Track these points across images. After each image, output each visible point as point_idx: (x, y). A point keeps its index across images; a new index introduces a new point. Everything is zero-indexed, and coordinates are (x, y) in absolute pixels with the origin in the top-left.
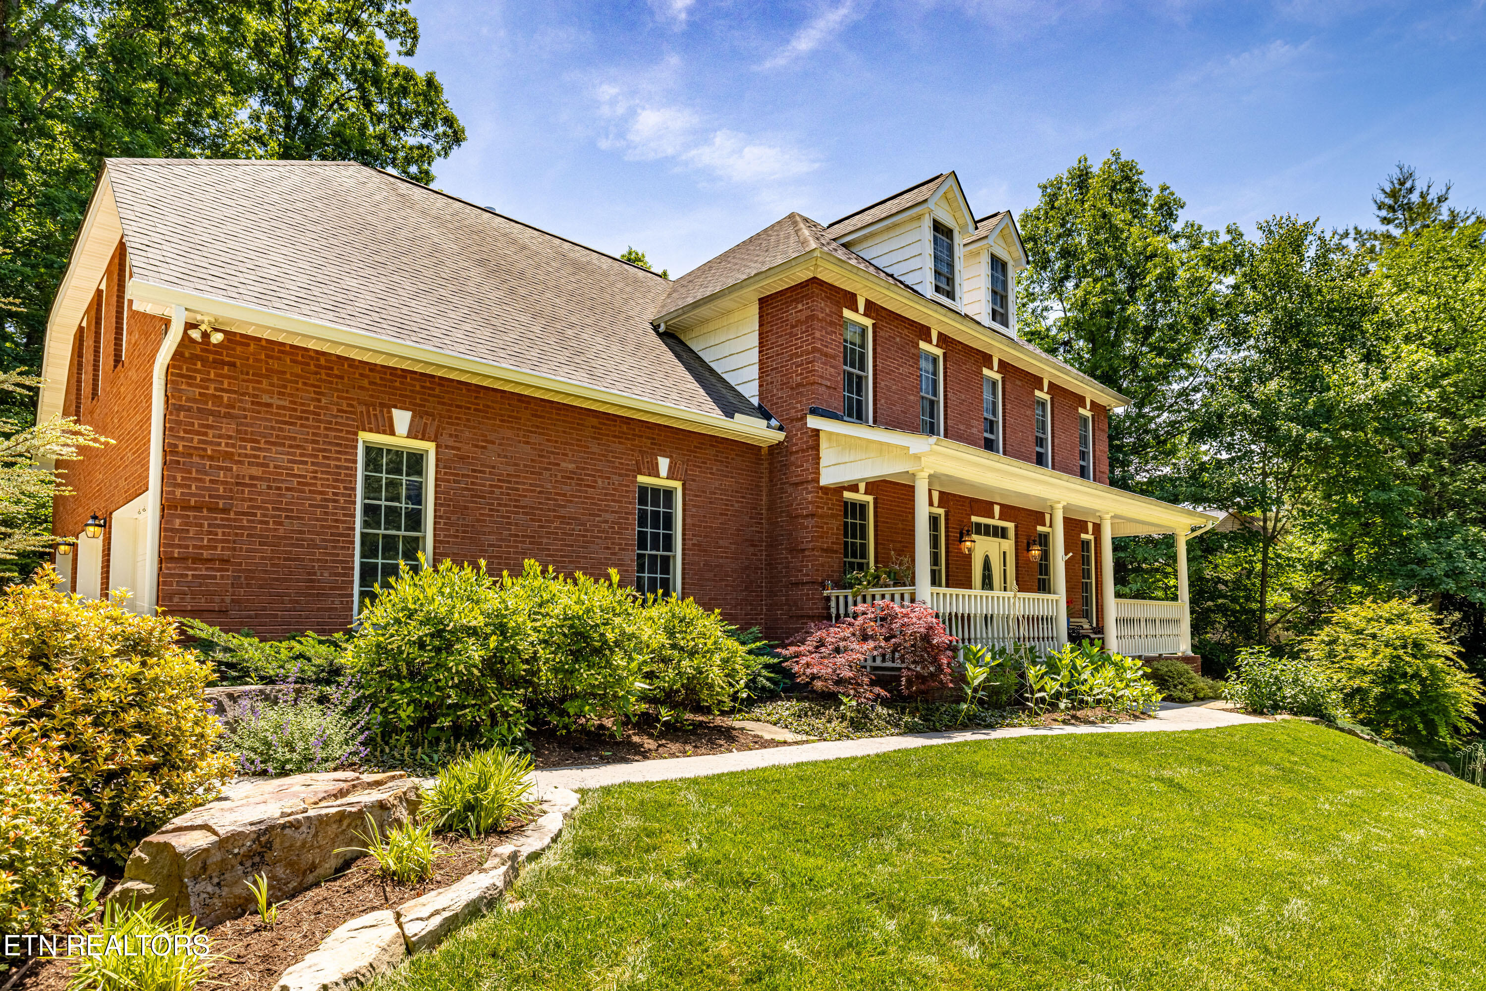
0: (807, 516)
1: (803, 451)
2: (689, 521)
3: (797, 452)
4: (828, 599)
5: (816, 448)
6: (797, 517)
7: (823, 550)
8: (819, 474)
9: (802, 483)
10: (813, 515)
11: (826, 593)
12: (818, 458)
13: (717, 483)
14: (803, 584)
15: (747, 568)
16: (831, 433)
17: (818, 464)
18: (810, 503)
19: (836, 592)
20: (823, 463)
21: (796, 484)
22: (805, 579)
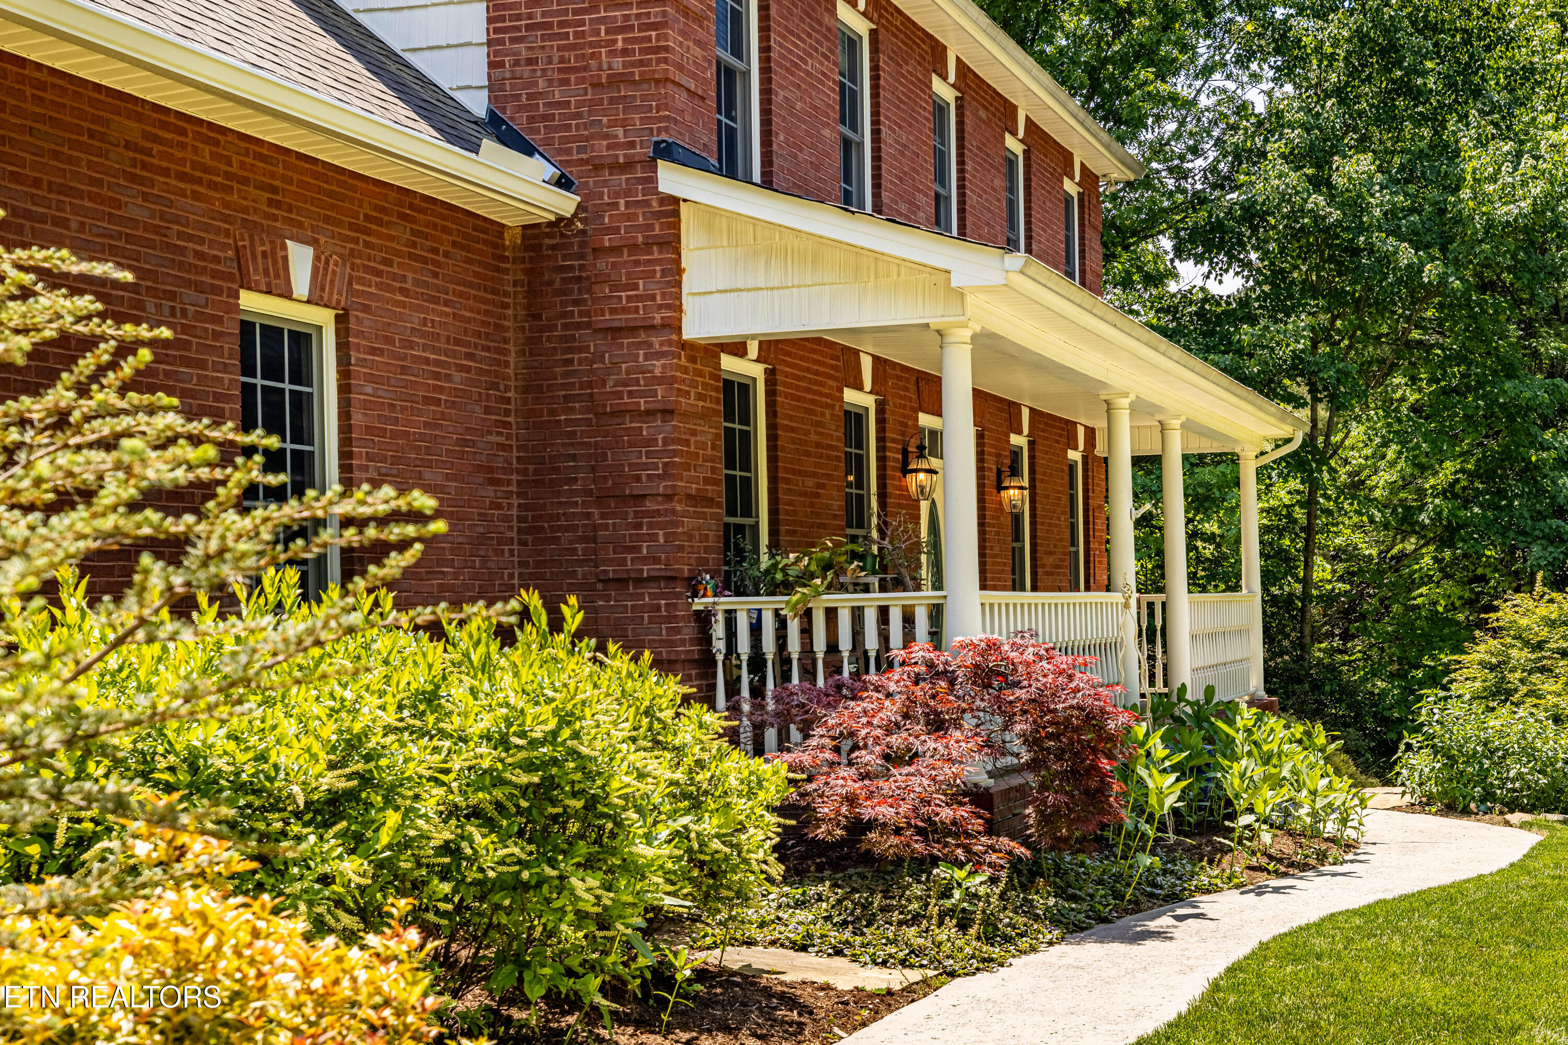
0: (650, 413)
1: (634, 248)
2: (358, 418)
3: (615, 250)
4: (704, 619)
5: (673, 244)
6: (619, 413)
7: (691, 498)
8: (679, 309)
9: (632, 330)
10: (667, 413)
11: (699, 604)
12: (675, 271)
13: (417, 316)
14: (640, 581)
15: (482, 540)
16: (713, 212)
17: (679, 284)
18: (660, 380)
19: (727, 602)
20: (689, 283)
21: (615, 332)
22: (646, 570)
